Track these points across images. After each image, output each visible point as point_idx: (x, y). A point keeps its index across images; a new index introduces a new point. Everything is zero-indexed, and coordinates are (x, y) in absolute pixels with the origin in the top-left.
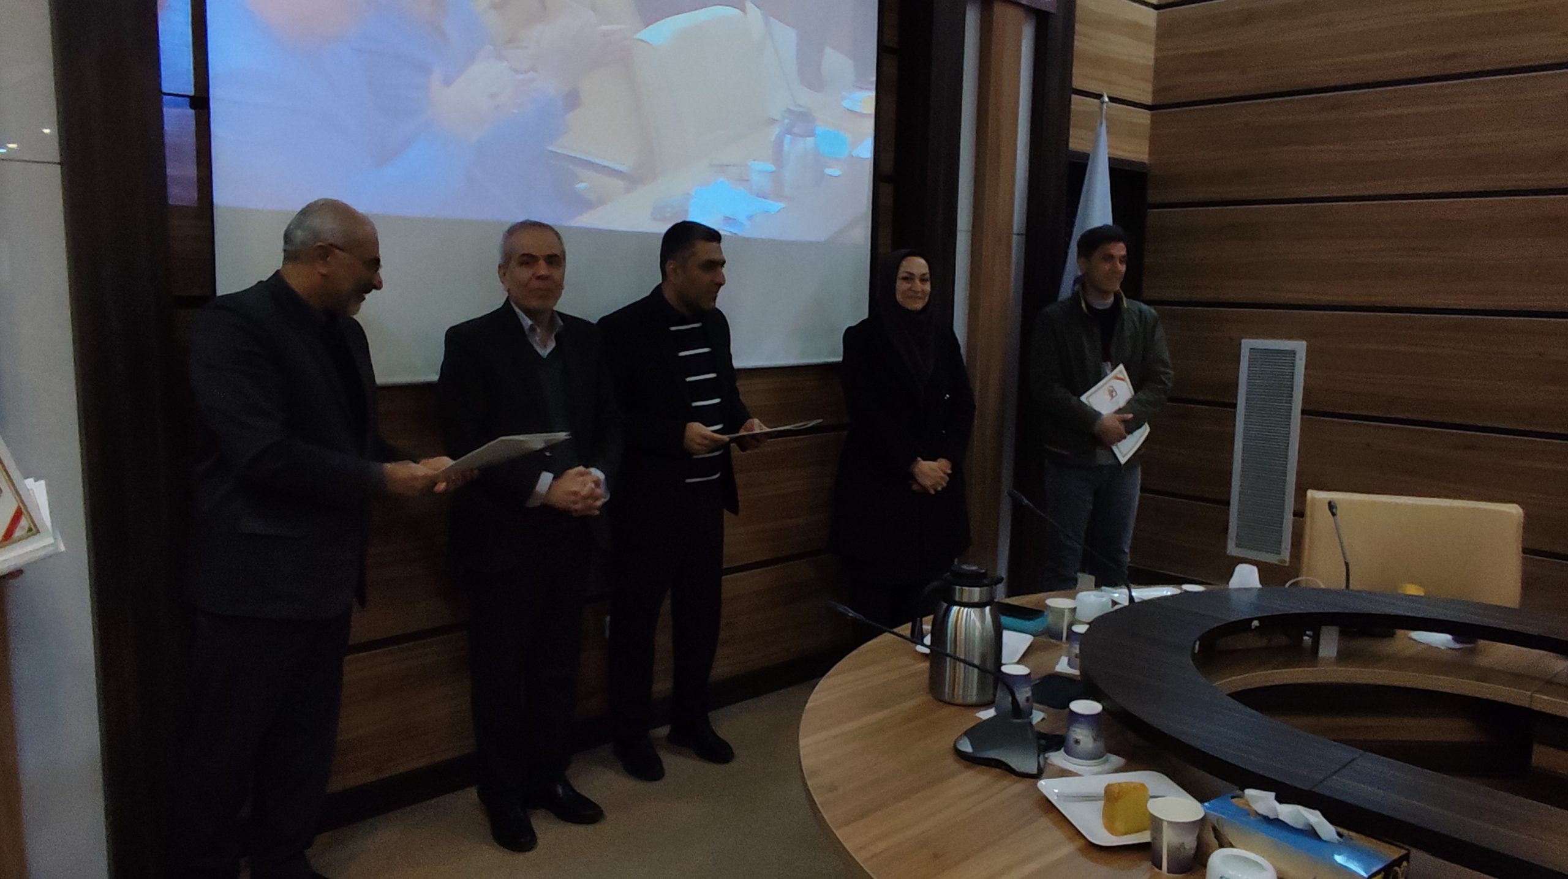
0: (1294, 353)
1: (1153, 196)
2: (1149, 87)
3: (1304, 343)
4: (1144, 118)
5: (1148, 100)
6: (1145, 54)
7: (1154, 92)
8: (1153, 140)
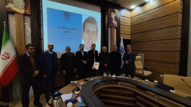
1: (131, 42)
3: (143, 54)
4: (130, 35)
5: (130, 34)
6: (130, 30)
8: (131, 37)
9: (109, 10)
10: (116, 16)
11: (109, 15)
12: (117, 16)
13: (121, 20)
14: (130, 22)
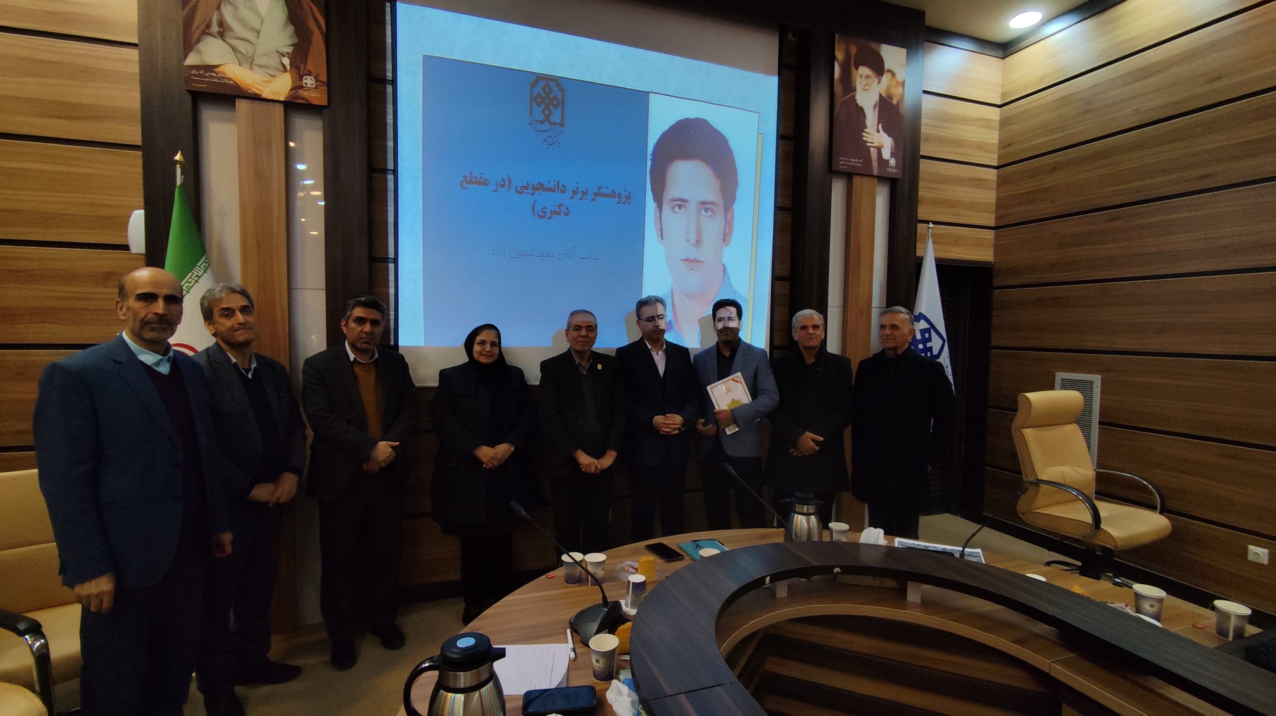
0: (1092, 382)
1: (997, 282)
2: (993, 216)
3: (1100, 376)
4: (990, 235)
5: (993, 224)
6: (990, 197)
7: (996, 218)
8: (996, 248)
9: (839, 55)
10: (890, 97)
11: (838, 89)
12: (897, 92)
13: (924, 121)
14: (993, 137)
